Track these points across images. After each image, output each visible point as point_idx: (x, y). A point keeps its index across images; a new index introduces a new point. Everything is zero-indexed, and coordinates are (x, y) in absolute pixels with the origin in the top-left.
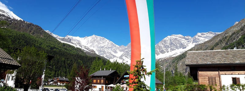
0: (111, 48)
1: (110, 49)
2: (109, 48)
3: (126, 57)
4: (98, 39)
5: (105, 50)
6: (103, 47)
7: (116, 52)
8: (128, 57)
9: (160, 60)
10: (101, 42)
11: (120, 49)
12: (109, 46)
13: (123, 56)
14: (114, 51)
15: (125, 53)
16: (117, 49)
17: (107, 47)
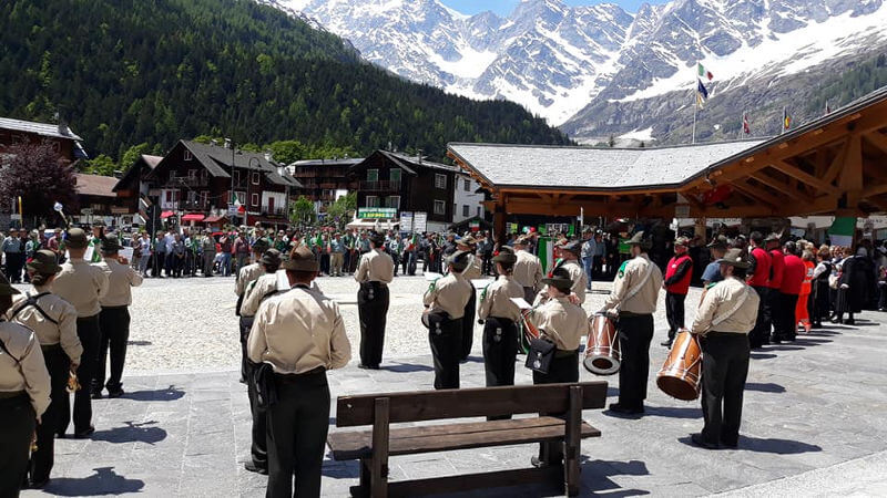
0: (428, 26)
1: (420, 37)
2: (413, 28)
3: (511, 79)
5: (395, 42)
6: (377, 22)
7: (451, 54)
8: (524, 82)
9: (712, 95)
11: (474, 33)
12: (415, 19)
13: (497, 78)
14: (443, 44)
15: (503, 61)
16: (456, 33)
17: (404, 22)
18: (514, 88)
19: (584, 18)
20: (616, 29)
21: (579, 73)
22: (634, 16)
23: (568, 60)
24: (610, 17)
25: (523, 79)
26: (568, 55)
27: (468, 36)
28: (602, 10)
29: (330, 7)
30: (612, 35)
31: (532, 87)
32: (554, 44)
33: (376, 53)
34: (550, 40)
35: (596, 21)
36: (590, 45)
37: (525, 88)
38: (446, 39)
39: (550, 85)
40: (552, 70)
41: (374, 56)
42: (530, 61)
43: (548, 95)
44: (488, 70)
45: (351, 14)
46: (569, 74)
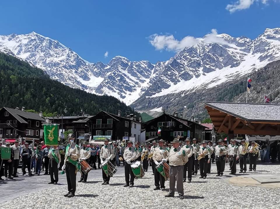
0: (76, 67)
1: (74, 71)
2: (71, 67)
3: (109, 88)
4: (44, 44)
5: (64, 73)
6: (56, 64)
7: (86, 78)
8: (115, 89)
9: (183, 95)
10: (52, 53)
11: (95, 70)
12: (72, 64)
13: (104, 87)
14: (83, 74)
15: (106, 81)
16: (88, 70)
17: (67, 65)
18: (111, 91)
19: (136, 66)
20: (148, 70)
21: (135, 86)
22: (155, 65)
23: (130, 81)
24: (146, 66)
25: (114, 88)
26: (131, 80)
27: (92, 71)
28: (143, 63)
29: (37, 58)
30: (146, 72)
31: (117, 91)
32: (125, 75)
33: (56, 76)
34: (124, 74)
35: (141, 67)
36: (139, 76)
37: (115, 92)
38: (84, 72)
39: (124, 90)
40: (125, 85)
41: (55, 78)
42: (116, 81)
43: (123, 94)
44: (100, 84)
45: (46, 61)
46: (131, 86)
